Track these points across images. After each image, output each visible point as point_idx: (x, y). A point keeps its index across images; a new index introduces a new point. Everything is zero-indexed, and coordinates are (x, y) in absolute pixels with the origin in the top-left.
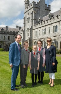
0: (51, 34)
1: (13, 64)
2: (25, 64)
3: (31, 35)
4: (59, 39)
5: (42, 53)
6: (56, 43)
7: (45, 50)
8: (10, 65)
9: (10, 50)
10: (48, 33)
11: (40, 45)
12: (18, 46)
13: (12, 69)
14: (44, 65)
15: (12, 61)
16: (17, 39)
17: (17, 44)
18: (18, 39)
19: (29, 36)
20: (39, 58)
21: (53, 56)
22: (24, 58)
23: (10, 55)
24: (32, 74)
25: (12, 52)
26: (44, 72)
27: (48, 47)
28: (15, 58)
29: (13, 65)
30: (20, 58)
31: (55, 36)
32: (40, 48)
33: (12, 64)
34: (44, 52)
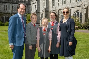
0: (74, 4)
1: (15, 44)
2: (32, 44)
3: (47, 5)
4: (83, 10)
5: (56, 29)
6: (79, 15)
7: (60, 24)
8: (10, 46)
9: (9, 25)
10: (69, 2)
11: (53, 18)
12: (21, 19)
13: (13, 51)
14: (58, 45)
15: (13, 39)
16: (19, 10)
17: (20, 16)
18: (21, 10)
19: (45, 6)
20: (50, 35)
21: (70, 32)
22: (31, 36)
23: (10, 32)
24: (41, 57)
25: (12, 27)
26: (59, 55)
27: (65, 21)
28: (17, 35)
29: (14, 46)
30: (24, 36)
31: (78, 6)
32: (54, 22)
33: (12, 44)
34: (59, 28)
